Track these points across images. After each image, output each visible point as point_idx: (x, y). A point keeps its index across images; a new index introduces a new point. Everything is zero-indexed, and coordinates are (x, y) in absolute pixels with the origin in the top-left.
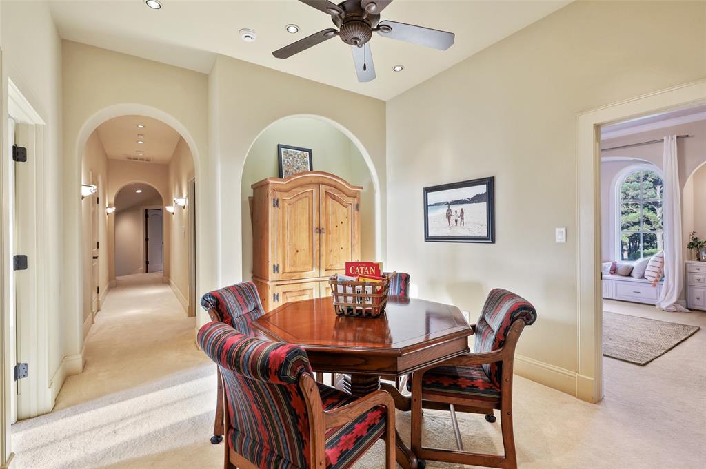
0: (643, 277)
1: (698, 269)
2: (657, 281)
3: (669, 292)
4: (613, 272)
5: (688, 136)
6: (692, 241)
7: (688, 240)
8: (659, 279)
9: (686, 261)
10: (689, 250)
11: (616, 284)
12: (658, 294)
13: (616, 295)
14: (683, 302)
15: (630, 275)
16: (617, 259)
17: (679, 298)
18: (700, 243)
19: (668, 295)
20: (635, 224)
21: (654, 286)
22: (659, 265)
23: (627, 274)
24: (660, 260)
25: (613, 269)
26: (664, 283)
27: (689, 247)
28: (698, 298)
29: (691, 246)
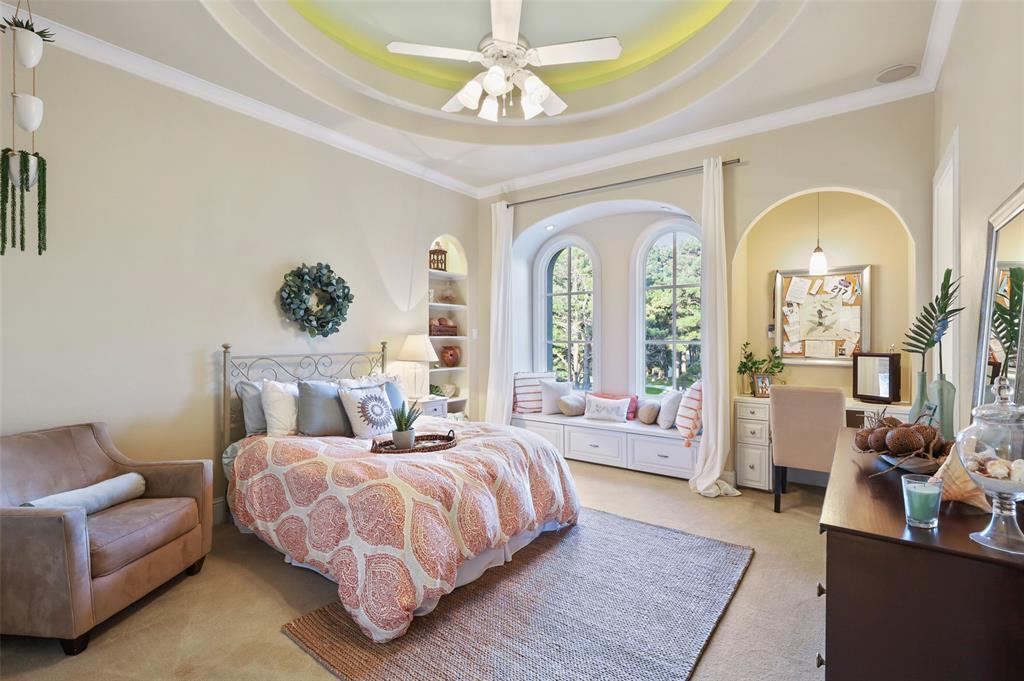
0: (673, 427)
1: (753, 413)
2: (692, 436)
3: (709, 460)
4: (631, 415)
5: (739, 160)
6: (745, 360)
7: (739, 358)
8: (696, 432)
9: (736, 397)
10: (740, 376)
11: (633, 440)
12: (694, 459)
13: (634, 462)
14: (730, 474)
15: (655, 423)
16: (639, 390)
17: (725, 469)
18: (755, 363)
19: (707, 464)
20: (692, 329)
21: (689, 445)
22: (694, 404)
23: (652, 421)
24: (696, 395)
25: (632, 410)
26: (702, 439)
27: (741, 371)
28: (752, 467)
29: (743, 368)
